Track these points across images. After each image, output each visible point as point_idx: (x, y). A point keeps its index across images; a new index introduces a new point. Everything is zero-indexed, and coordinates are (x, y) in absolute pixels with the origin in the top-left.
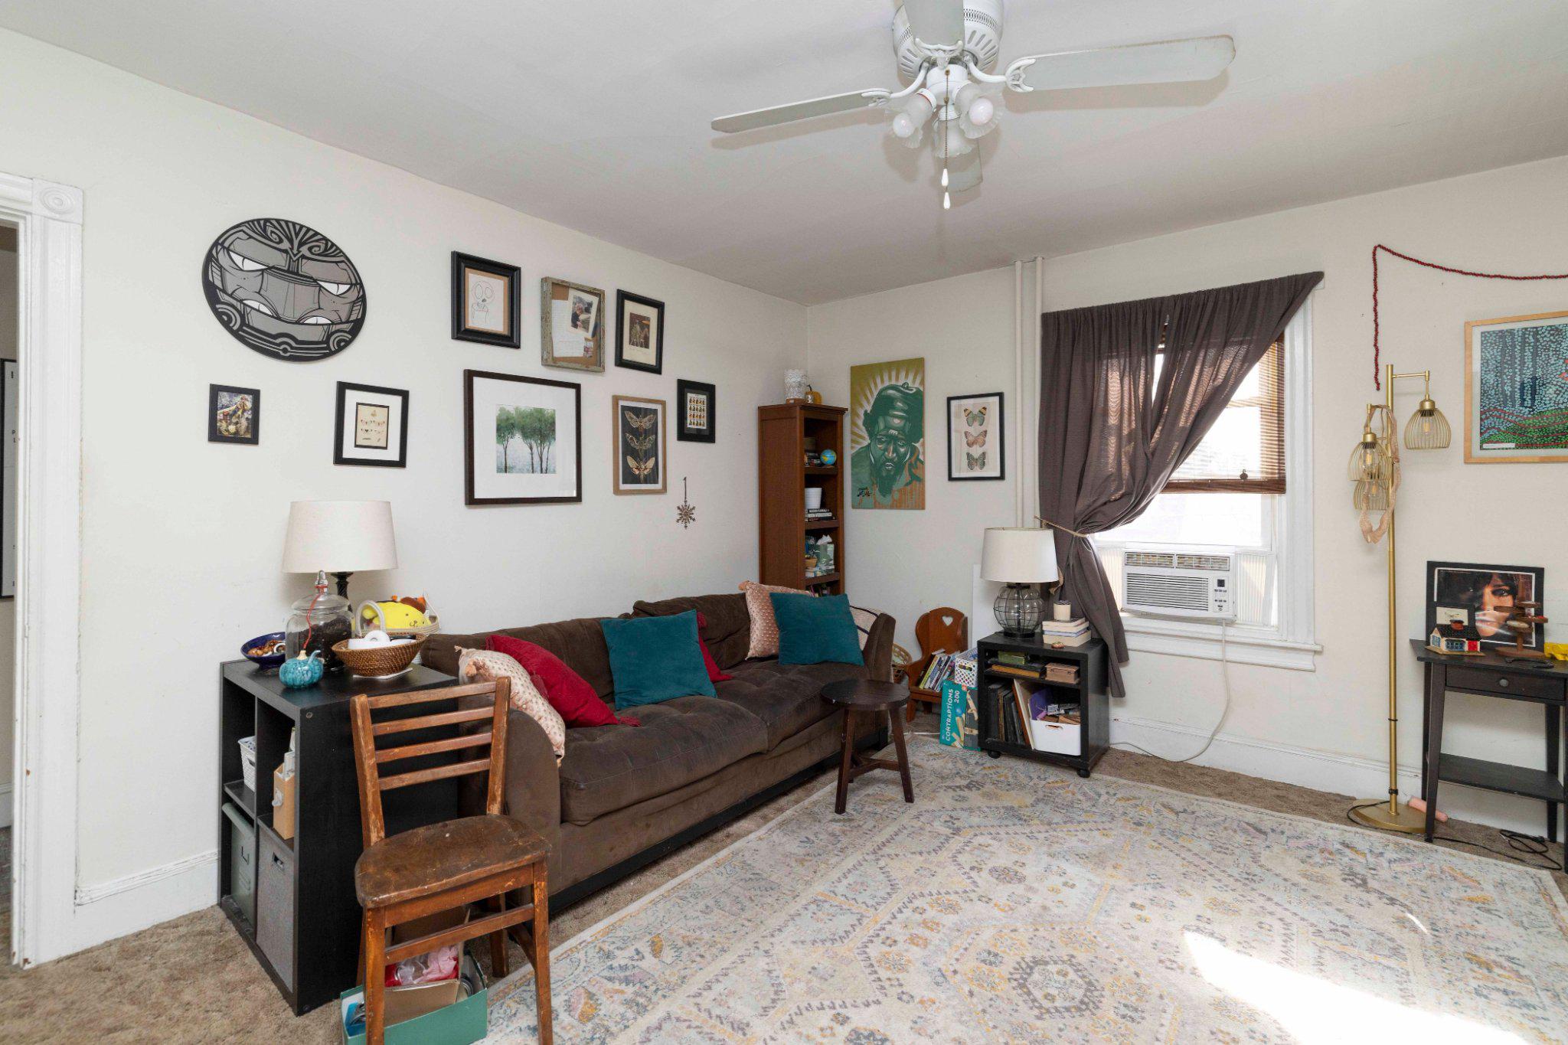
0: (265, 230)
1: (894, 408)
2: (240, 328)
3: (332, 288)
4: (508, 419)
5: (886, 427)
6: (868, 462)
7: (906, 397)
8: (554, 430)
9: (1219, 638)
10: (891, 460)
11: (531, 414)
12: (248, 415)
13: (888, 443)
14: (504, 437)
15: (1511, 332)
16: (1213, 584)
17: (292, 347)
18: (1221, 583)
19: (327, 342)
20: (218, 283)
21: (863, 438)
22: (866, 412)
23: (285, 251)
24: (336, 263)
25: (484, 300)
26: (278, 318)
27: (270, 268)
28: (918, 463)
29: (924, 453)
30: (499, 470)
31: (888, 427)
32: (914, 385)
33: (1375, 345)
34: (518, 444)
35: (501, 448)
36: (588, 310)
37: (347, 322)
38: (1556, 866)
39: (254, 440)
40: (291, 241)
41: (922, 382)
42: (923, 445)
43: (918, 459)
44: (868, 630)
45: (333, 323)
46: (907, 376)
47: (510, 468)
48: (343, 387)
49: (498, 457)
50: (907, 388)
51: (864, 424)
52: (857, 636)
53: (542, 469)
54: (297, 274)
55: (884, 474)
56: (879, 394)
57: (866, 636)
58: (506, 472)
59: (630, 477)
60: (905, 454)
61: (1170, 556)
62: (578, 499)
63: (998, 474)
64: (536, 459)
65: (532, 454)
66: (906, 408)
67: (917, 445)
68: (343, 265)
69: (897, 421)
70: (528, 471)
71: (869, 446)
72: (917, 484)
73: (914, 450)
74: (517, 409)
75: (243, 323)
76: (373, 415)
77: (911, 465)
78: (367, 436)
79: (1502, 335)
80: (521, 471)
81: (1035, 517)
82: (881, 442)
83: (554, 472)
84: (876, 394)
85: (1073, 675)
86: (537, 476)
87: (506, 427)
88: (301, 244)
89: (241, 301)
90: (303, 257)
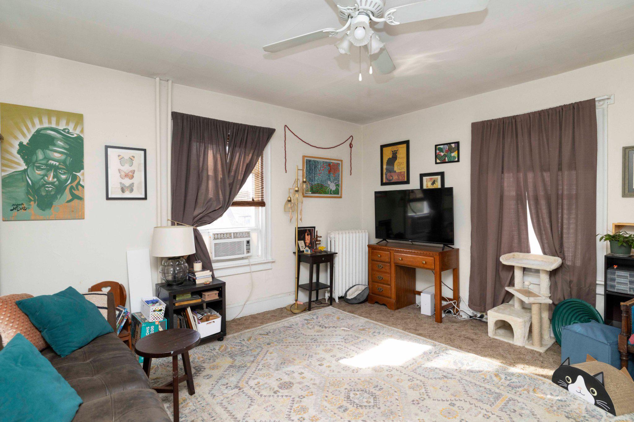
1: (55, 145)
5: (45, 158)
6: (24, 184)
7: (67, 138)
9: (249, 264)
10: (52, 183)
13: (48, 170)
15: (311, 160)
16: (245, 243)
18: (248, 242)
21: (19, 164)
22: (21, 144)
28: (79, 187)
29: (83, 180)
31: (47, 158)
32: (75, 132)
33: (285, 158)
38: (328, 305)
41: (82, 131)
42: (83, 174)
43: (79, 183)
44: (106, 306)
46: (67, 124)
50: (68, 133)
51: (19, 153)
52: (100, 313)
55: (44, 194)
56: (38, 131)
57: (106, 311)
60: (67, 180)
61: (230, 234)
63: (143, 196)
66: (67, 147)
67: (78, 174)
69: (57, 155)
71: (25, 171)
72: (76, 201)
73: (75, 178)
77: (72, 188)
79: (310, 161)
81: (168, 220)
82: (38, 168)
84: (33, 131)
85: (217, 295)
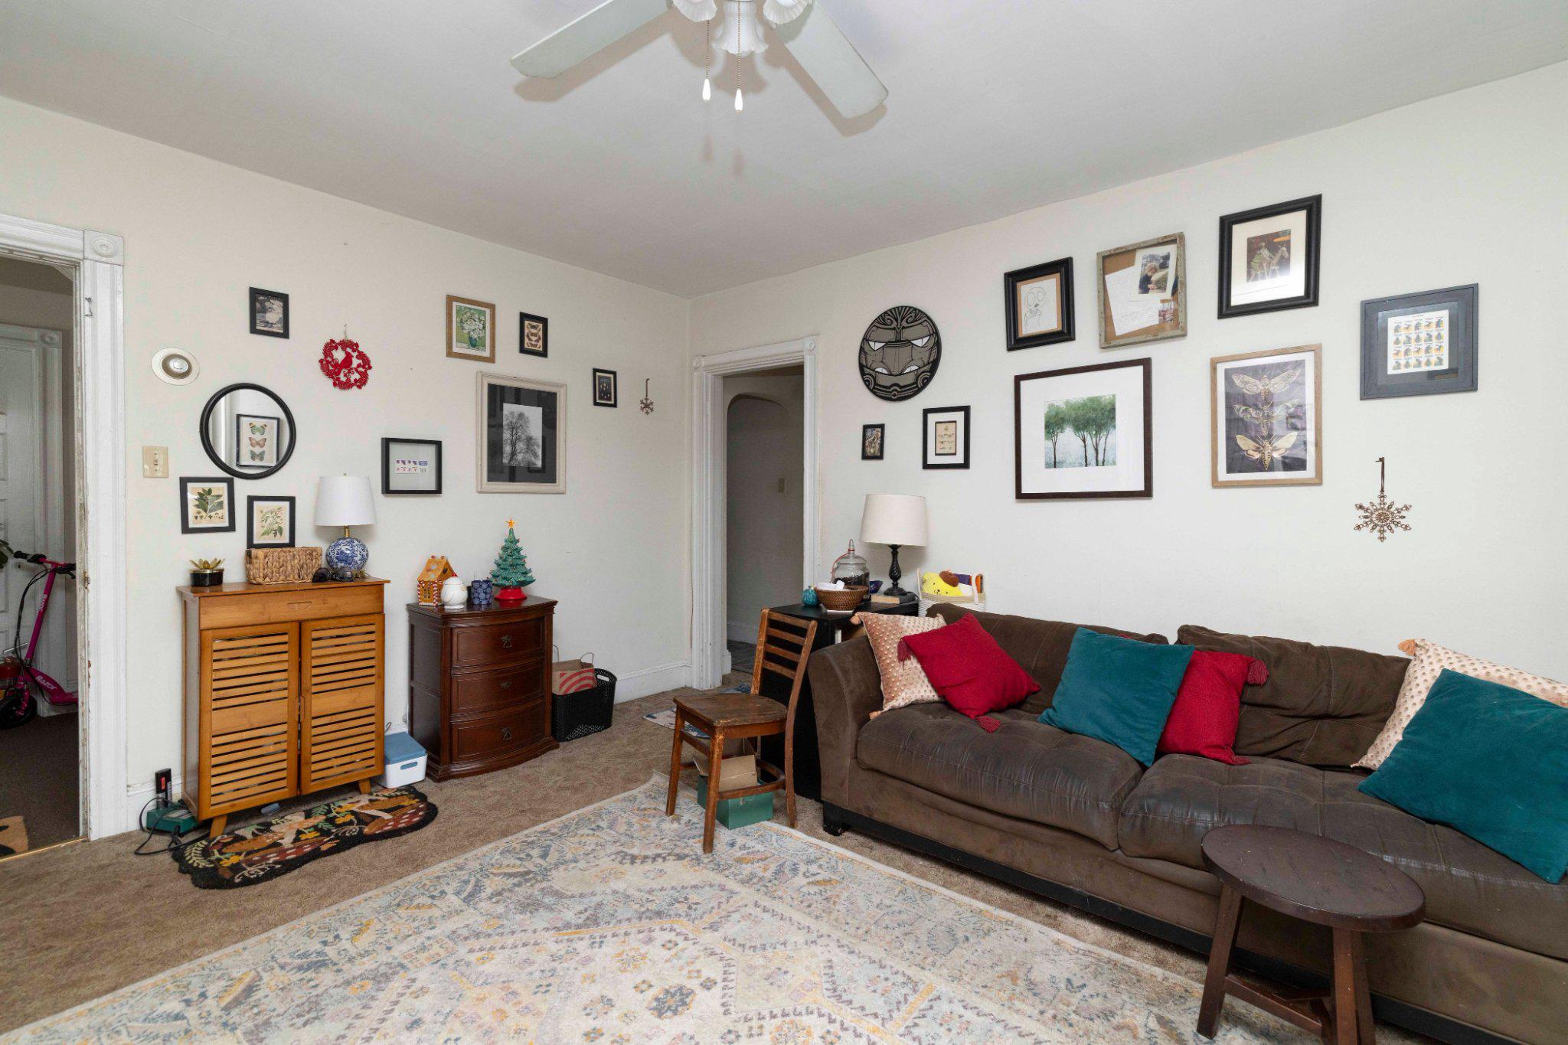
0: (884, 320)
2: (874, 388)
3: (918, 343)
4: (1057, 414)
8: (1114, 418)
11: (1084, 405)
12: (879, 441)
14: (1054, 431)
17: (898, 392)
19: (916, 383)
20: (864, 363)
23: (894, 329)
24: (921, 323)
25: (1037, 305)
26: (891, 375)
27: (887, 343)
30: (1048, 466)
34: (1069, 439)
35: (1050, 444)
36: (1164, 265)
37: (928, 363)
39: (881, 457)
40: (897, 320)
45: (920, 368)
47: (1059, 463)
48: (926, 412)
49: (1047, 453)
53: (1097, 461)
54: (901, 341)
58: (1055, 467)
59: (1238, 462)
62: (1147, 493)
64: (1091, 452)
65: (1085, 446)
68: (925, 324)
70: (1080, 465)
74: (1067, 403)
75: (875, 384)
76: (946, 430)
78: (942, 446)
80: (1072, 465)
83: (1114, 463)
86: (1093, 469)
87: (1054, 424)
88: (902, 320)
89: (874, 370)
90: (904, 328)
